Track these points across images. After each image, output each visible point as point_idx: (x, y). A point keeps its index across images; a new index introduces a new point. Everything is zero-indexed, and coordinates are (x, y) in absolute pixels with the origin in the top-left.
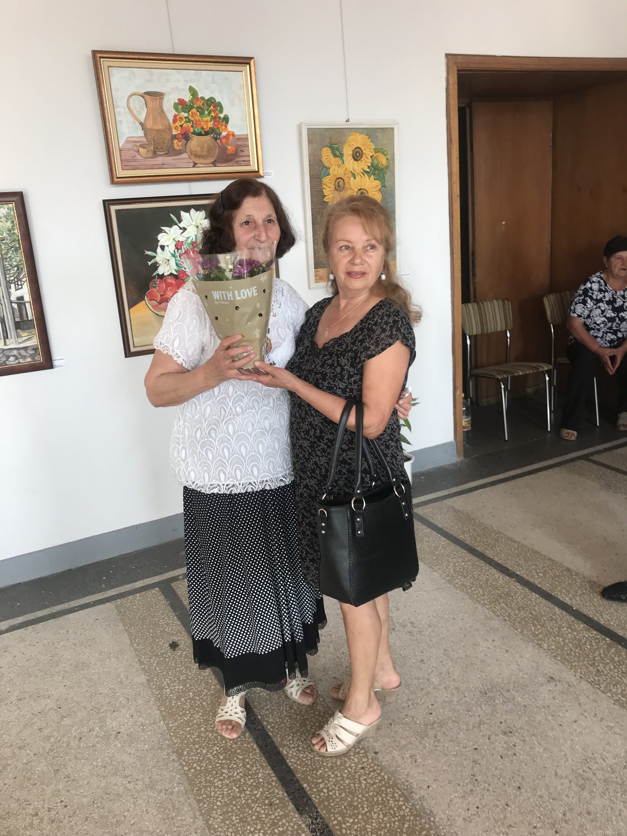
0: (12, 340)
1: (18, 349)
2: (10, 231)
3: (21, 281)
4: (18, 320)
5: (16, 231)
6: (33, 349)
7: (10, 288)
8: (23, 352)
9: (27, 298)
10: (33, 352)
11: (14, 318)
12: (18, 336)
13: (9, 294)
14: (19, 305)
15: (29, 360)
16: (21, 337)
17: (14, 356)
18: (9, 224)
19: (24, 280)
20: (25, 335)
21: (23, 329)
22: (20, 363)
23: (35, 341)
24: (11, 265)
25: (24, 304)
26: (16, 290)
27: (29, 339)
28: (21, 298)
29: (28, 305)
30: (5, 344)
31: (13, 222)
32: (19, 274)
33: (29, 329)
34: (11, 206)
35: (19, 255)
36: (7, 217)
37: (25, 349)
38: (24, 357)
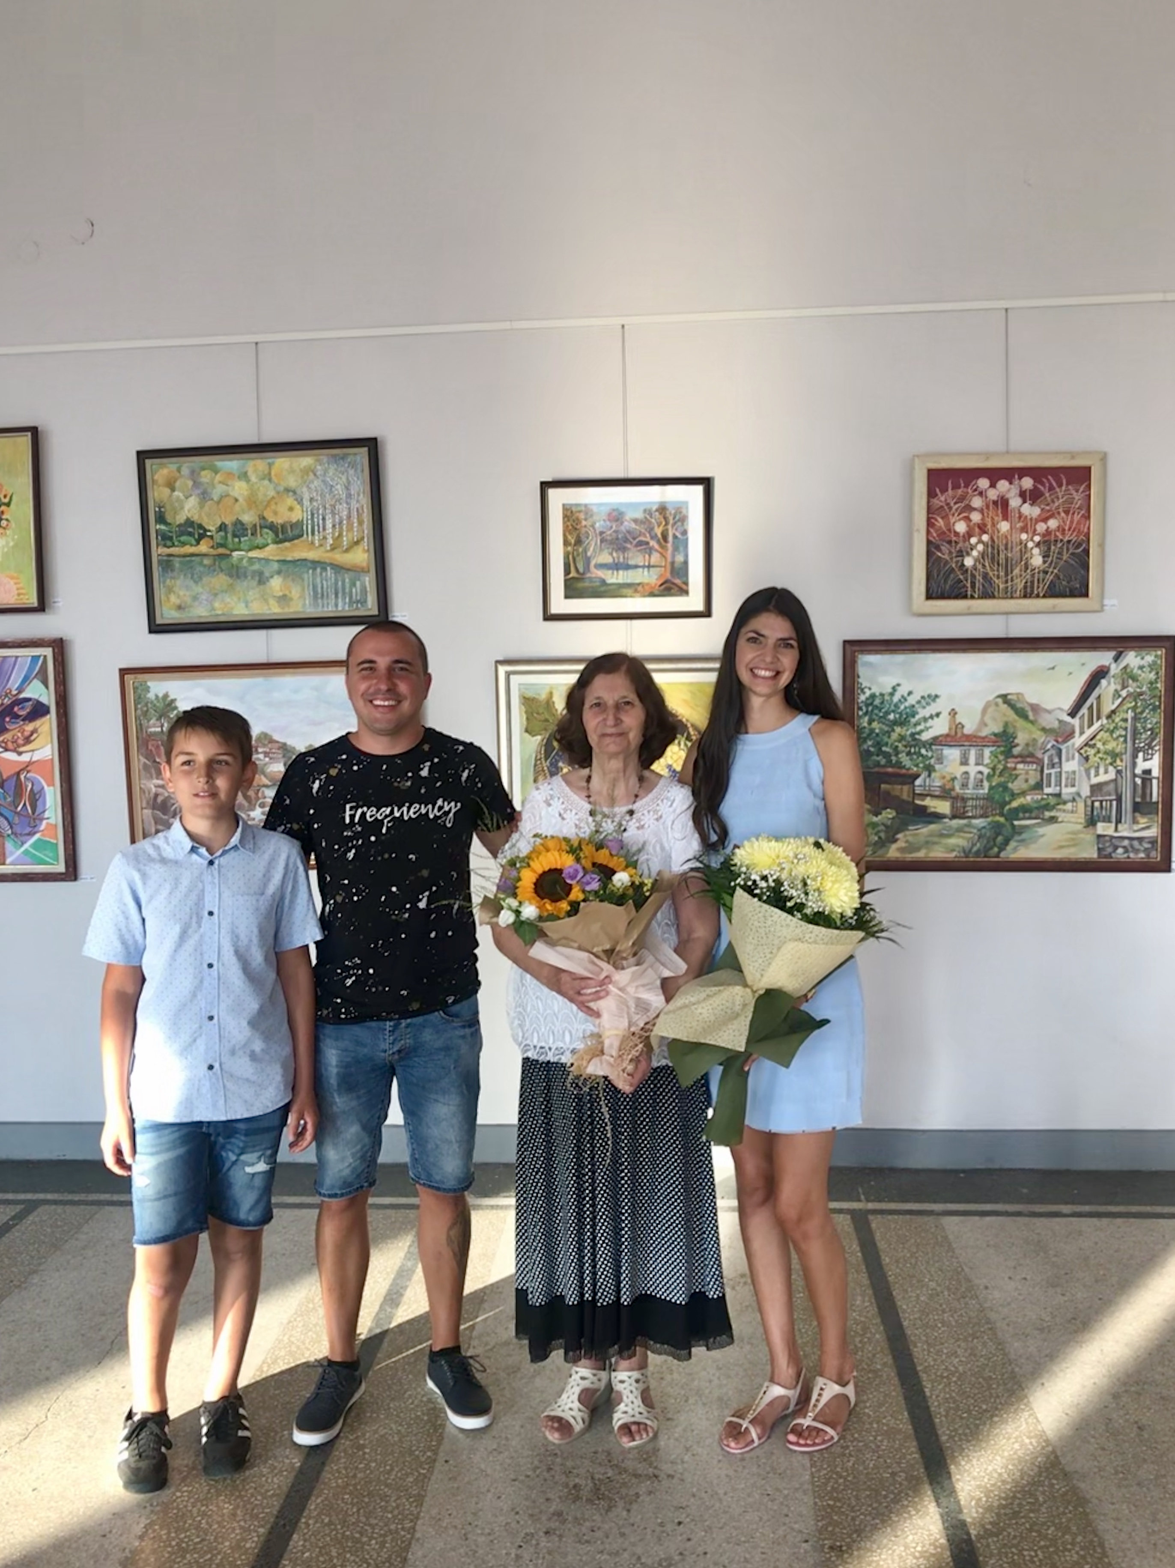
0: (1126, 826)
1: (1131, 839)
2: (1151, 683)
3: (1152, 749)
4: (1138, 800)
5: (1159, 685)
6: (1149, 842)
7: (1137, 757)
8: (1136, 843)
9: (1156, 773)
10: (1149, 846)
11: (1134, 798)
12: (1135, 821)
13: (1134, 765)
14: (1144, 781)
15: (1142, 855)
16: (1138, 823)
17: (1124, 847)
18: (1152, 676)
19: (1157, 748)
20: (1143, 821)
21: (1143, 814)
22: (1128, 857)
23: (1154, 832)
24: (1144, 728)
25: (1151, 780)
26: (1145, 760)
27: (1148, 828)
28: (1148, 772)
29: (1155, 782)
30: (1116, 830)
31: (1157, 673)
32: (1153, 740)
33: (1150, 813)
34: (1159, 653)
35: (1157, 715)
36: (1152, 666)
37: (1141, 840)
38: (1137, 851)
